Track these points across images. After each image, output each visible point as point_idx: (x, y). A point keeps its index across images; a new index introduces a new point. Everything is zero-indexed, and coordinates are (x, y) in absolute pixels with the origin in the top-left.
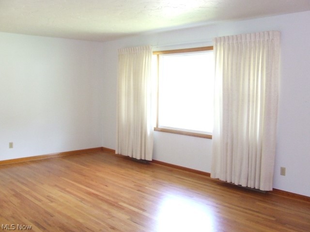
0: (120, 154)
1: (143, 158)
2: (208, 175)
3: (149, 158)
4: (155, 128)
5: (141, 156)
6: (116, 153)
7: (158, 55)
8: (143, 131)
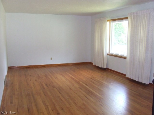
0: (95, 65)
1: (103, 67)
2: (125, 75)
3: (105, 67)
4: (108, 54)
5: (102, 66)
6: (94, 64)
7: (110, 22)
8: (103, 56)
